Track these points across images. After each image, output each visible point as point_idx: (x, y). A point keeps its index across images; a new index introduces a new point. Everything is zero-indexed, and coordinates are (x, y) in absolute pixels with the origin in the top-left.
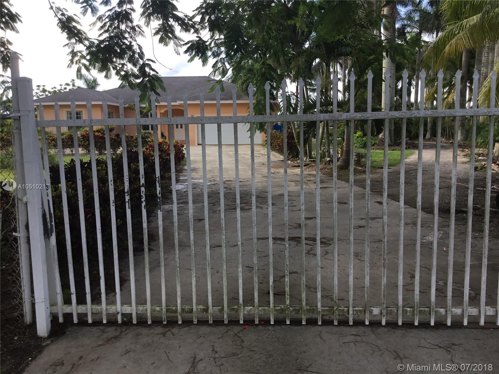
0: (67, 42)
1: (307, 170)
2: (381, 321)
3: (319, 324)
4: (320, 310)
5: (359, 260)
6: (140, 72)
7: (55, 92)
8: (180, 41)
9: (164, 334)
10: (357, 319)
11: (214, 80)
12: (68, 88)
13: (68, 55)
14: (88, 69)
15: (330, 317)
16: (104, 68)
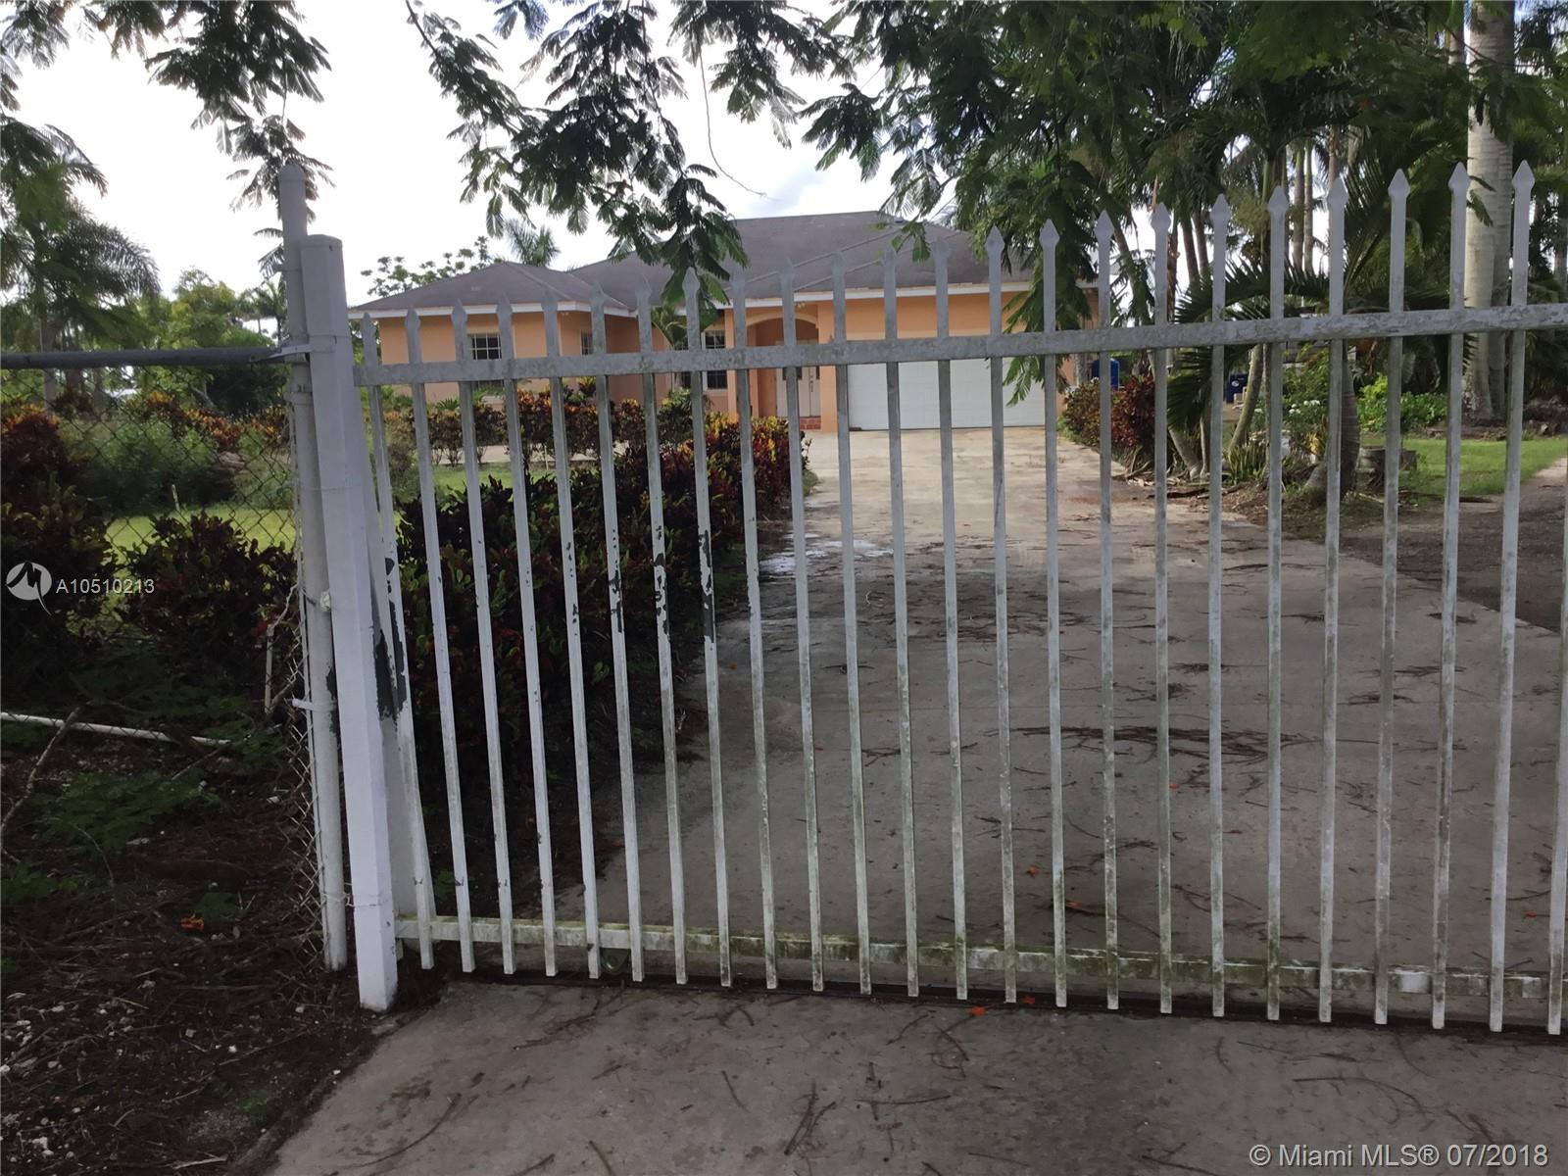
0: (459, 121)
1: (1201, 508)
2: (1430, 1014)
3: (1216, 1014)
4: (1220, 969)
5: (1364, 808)
6: (670, 208)
7: (431, 275)
8: (790, 103)
9: (723, 1019)
10: (1347, 1003)
11: (901, 221)
12: (470, 263)
13: (461, 161)
14: (520, 206)
15: (1255, 994)
16: (567, 199)
